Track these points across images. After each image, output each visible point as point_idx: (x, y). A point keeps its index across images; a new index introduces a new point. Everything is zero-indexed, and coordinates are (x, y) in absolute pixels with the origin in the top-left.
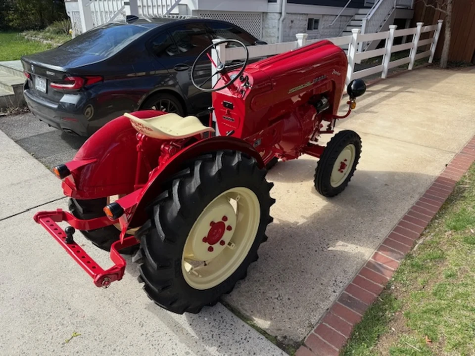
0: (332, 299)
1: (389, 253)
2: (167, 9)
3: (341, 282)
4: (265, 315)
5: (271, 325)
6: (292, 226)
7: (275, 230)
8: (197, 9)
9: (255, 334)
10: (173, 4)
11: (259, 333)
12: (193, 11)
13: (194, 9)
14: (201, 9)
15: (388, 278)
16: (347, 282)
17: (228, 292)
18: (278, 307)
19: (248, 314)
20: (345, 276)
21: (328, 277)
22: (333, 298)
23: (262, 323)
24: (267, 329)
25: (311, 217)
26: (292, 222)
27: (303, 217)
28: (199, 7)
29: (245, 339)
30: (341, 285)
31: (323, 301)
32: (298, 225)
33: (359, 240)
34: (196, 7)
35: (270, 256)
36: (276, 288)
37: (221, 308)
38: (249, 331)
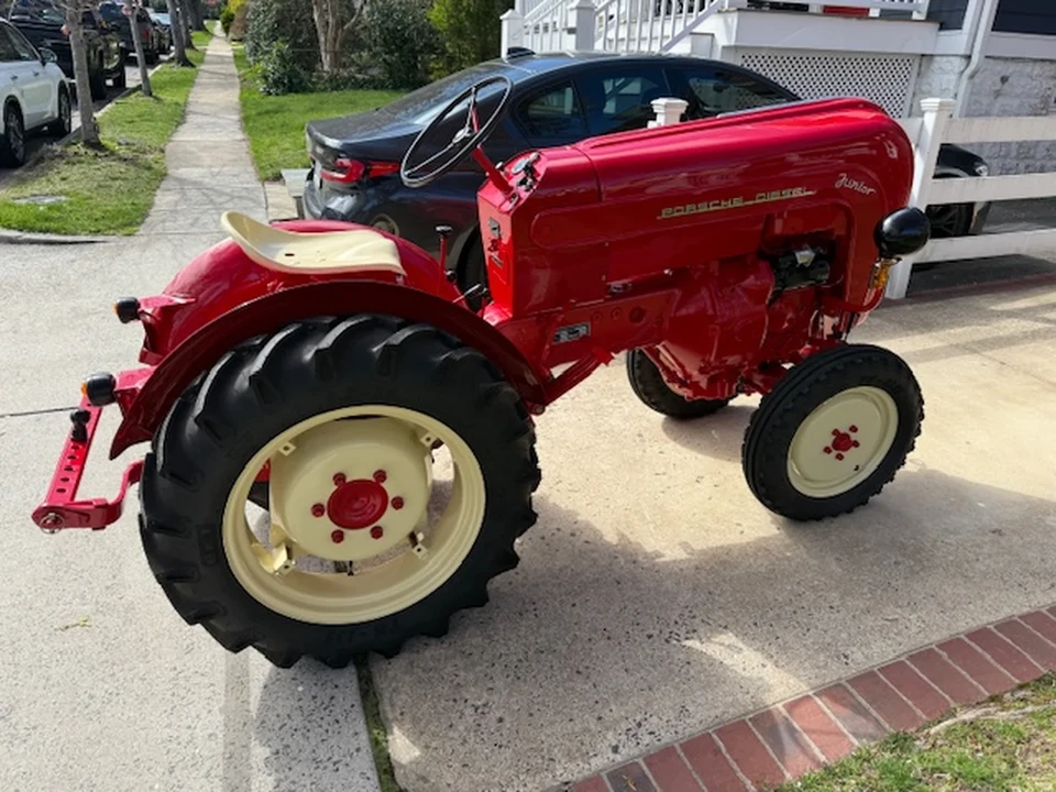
0: (597, 763)
1: (846, 712)
2: (661, 42)
3: (651, 733)
4: (422, 733)
5: (416, 762)
6: (640, 558)
7: (595, 555)
8: (733, 43)
9: (365, 762)
10: (677, 33)
11: (373, 765)
12: (724, 47)
13: (726, 43)
14: (738, 44)
15: (788, 776)
16: (667, 738)
17: (391, 652)
18: (461, 728)
19: (390, 716)
20: (674, 722)
21: (630, 707)
22: (602, 761)
23: (402, 747)
24: (402, 766)
25: (703, 552)
26: (649, 549)
27: (685, 545)
28: (736, 41)
29: (335, 764)
30: (647, 739)
31: (571, 759)
32: (657, 560)
33: (784, 649)
34: (729, 40)
35: (535, 610)
36: (491, 686)
37: (348, 679)
38: (358, 750)
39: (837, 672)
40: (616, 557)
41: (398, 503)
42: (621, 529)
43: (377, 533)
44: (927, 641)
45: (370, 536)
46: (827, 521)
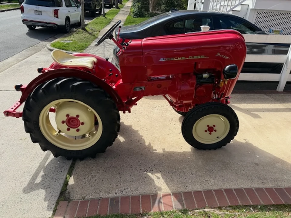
0: (110, 195)
2: (231, 7)
3: (126, 192)
4: (78, 178)
5: (72, 185)
6: (151, 150)
7: (141, 147)
8: (254, 8)
9: (62, 182)
12: (251, 9)
13: (252, 8)
14: (255, 8)
15: (152, 211)
16: (129, 194)
17: (82, 159)
18: (86, 180)
19: (74, 173)
20: (133, 191)
21: (126, 185)
23: (71, 181)
24: (69, 185)
25: (168, 152)
26: (154, 149)
27: (164, 150)
29: (56, 180)
30: (124, 193)
31: (105, 192)
32: (154, 152)
35: (119, 157)
36: (98, 172)
37: (69, 163)
38: (62, 178)
39: (182, 190)
40: (145, 149)
41: (83, 124)
42: (151, 142)
43: (78, 130)
44: (212, 188)
45: (76, 131)
46: (206, 151)
